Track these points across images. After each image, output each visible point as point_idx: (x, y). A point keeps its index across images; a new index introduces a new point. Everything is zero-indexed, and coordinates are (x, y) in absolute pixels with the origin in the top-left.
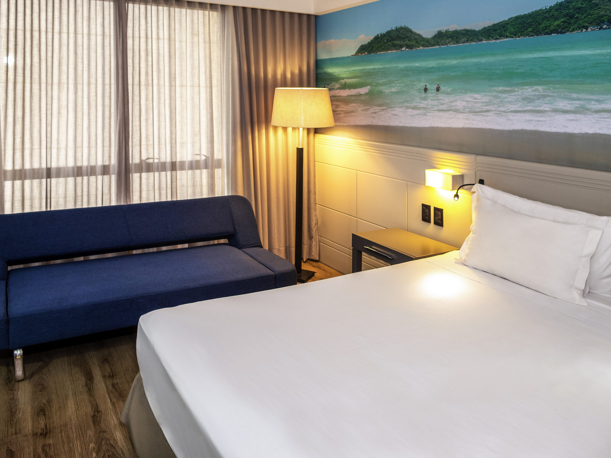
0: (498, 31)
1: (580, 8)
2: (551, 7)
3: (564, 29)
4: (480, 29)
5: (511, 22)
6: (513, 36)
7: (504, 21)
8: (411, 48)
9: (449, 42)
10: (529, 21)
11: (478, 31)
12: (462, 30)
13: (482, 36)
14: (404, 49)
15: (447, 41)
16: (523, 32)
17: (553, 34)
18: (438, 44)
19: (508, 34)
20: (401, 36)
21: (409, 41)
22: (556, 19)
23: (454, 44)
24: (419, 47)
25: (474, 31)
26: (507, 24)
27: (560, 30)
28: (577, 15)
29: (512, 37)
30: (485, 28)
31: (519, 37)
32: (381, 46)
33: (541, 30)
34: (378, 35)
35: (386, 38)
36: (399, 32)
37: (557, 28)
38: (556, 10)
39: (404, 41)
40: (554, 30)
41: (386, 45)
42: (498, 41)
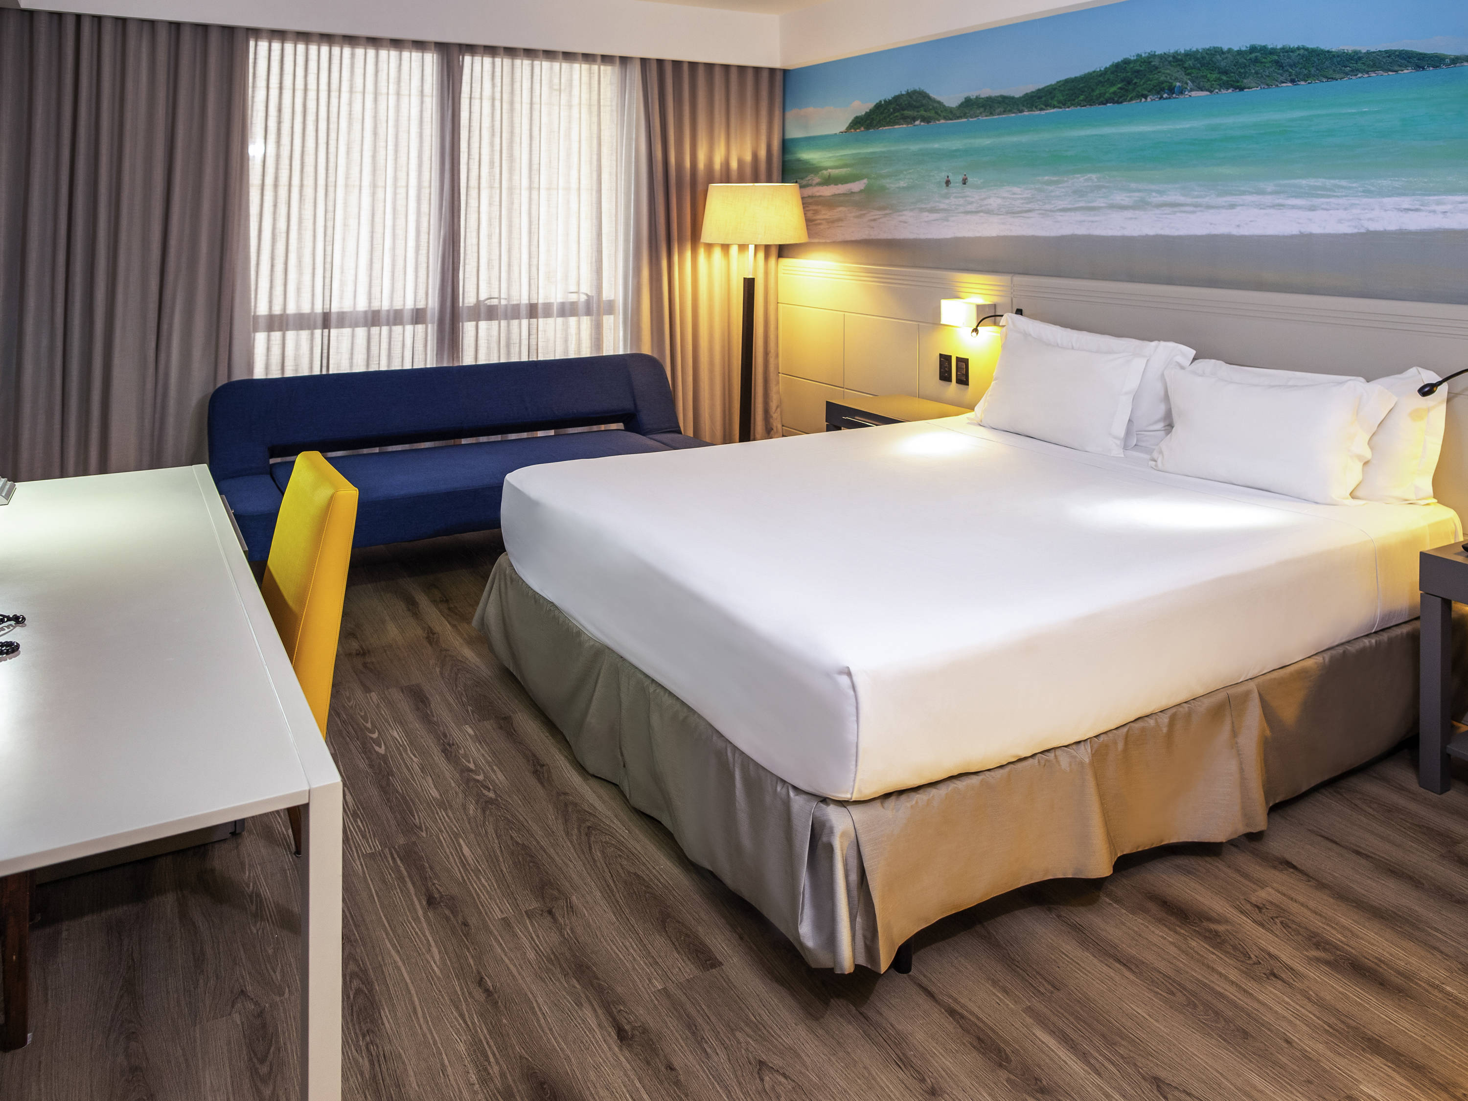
0: (1044, 99)
1: (1138, 71)
2: (1106, 68)
3: (1121, 97)
4: (1021, 95)
5: (1060, 86)
6: (1061, 105)
7: (1051, 85)
8: (928, 122)
9: (981, 113)
10: (1081, 85)
11: (1018, 99)
12: (998, 97)
13: (1023, 106)
14: (917, 123)
15: (978, 112)
16: (1074, 100)
17: (1108, 105)
18: (965, 115)
19: (1055, 103)
20: (914, 103)
21: (925, 111)
22: (1113, 84)
23: (986, 116)
24: (939, 120)
25: (1013, 98)
26: (1055, 89)
27: (1116, 99)
28: (1135, 80)
29: (1061, 108)
30: (1027, 94)
31: (1069, 107)
32: (885, 118)
33: (1094, 98)
34: (881, 101)
35: (893, 106)
36: (911, 97)
37: (1113, 96)
38: (1112, 73)
39: (918, 112)
40: (1110, 98)
41: (892, 117)
42: (1043, 113)
